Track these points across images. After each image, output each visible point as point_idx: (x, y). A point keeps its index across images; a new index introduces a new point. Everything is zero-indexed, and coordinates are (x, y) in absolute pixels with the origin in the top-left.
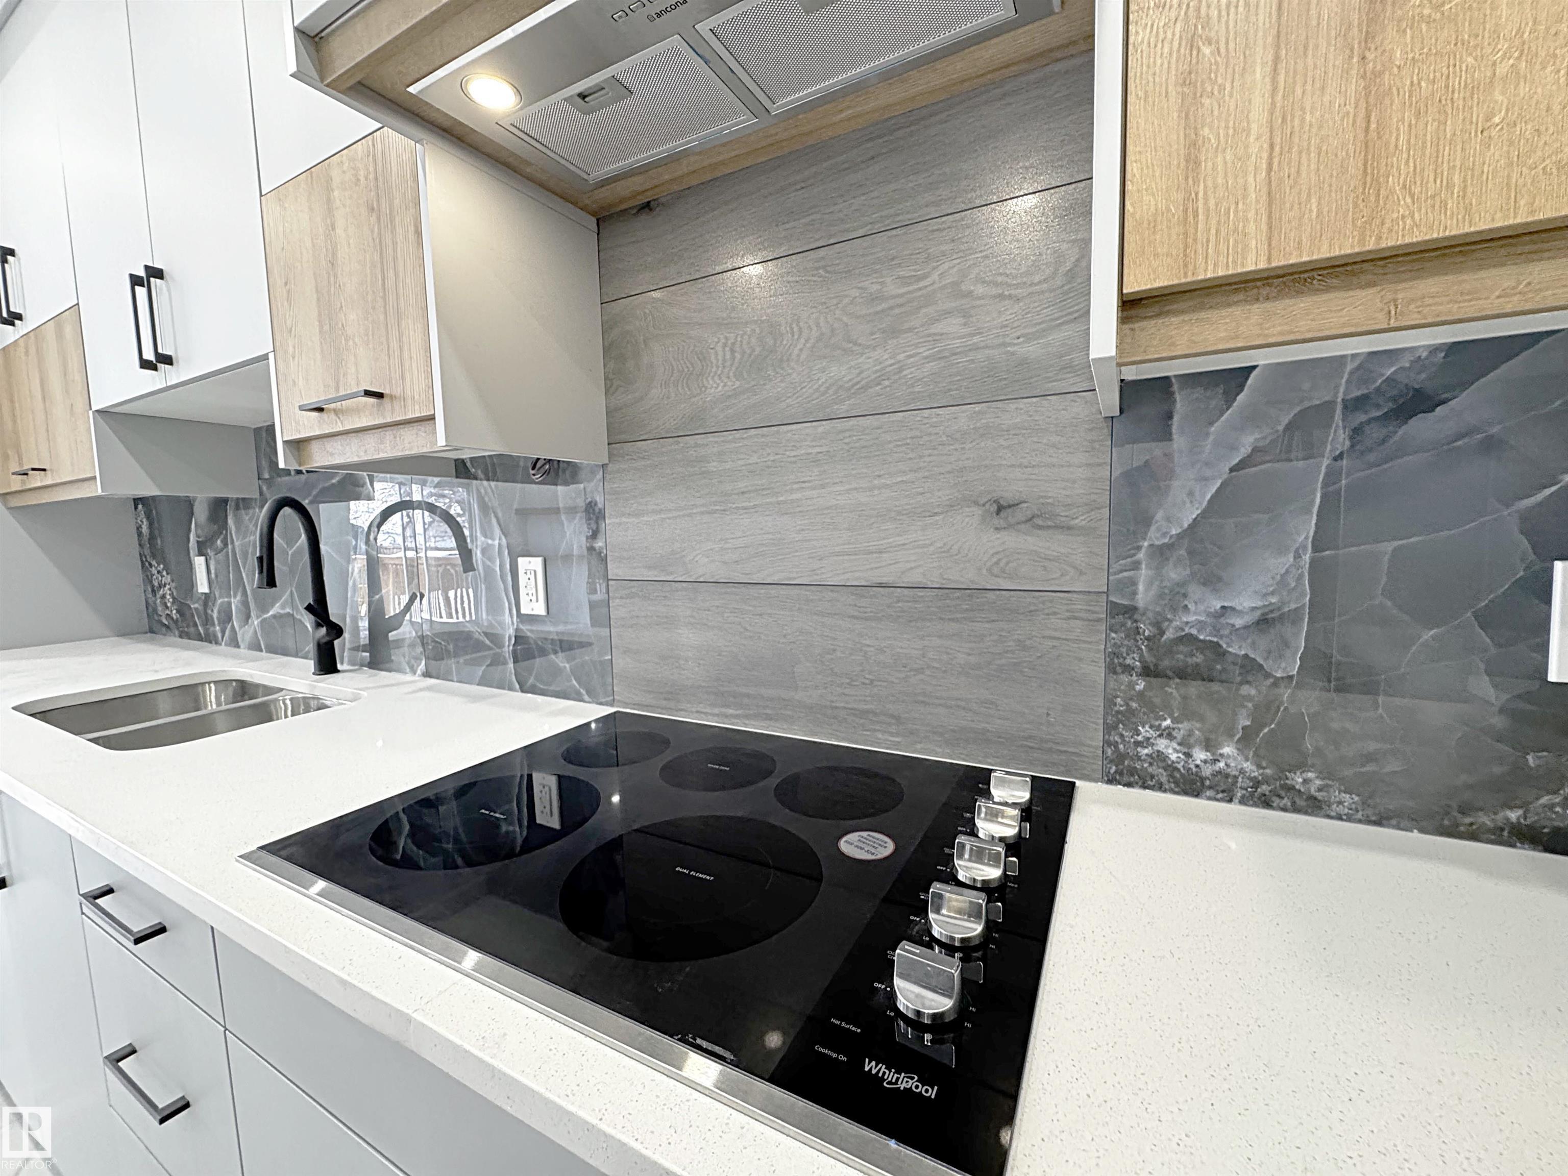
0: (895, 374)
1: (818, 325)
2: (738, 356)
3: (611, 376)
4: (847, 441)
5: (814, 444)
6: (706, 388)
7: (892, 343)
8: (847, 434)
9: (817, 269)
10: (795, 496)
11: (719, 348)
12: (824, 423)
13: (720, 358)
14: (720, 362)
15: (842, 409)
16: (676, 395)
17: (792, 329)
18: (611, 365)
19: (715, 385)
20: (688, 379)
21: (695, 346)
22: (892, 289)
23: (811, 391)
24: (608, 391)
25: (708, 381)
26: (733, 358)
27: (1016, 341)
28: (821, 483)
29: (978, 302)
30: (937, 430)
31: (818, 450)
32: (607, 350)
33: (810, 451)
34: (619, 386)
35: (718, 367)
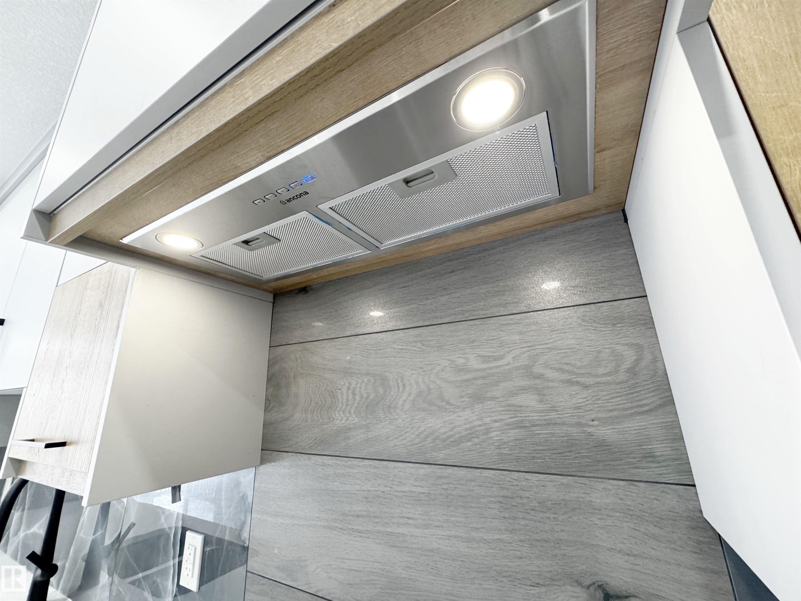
0: (484, 434)
1: (417, 383)
2: (358, 398)
3: (270, 398)
4: (445, 487)
5: (417, 483)
6: (334, 419)
7: (478, 407)
8: (445, 481)
9: (416, 342)
10: (401, 530)
11: (344, 390)
12: (424, 466)
13: (345, 397)
14: (345, 400)
15: (440, 456)
16: (312, 420)
17: (398, 384)
18: (271, 390)
19: (340, 418)
20: (321, 410)
21: (327, 385)
22: (475, 364)
23: (413, 436)
24: (266, 410)
25: (335, 414)
26: (354, 399)
27: (592, 423)
28: (424, 522)
29: (550, 384)
30: (527, 494)
31: (419, 490)
32: (270, 379)
33: (414, 489)
34: (274, 407)
35: (343, 404)
